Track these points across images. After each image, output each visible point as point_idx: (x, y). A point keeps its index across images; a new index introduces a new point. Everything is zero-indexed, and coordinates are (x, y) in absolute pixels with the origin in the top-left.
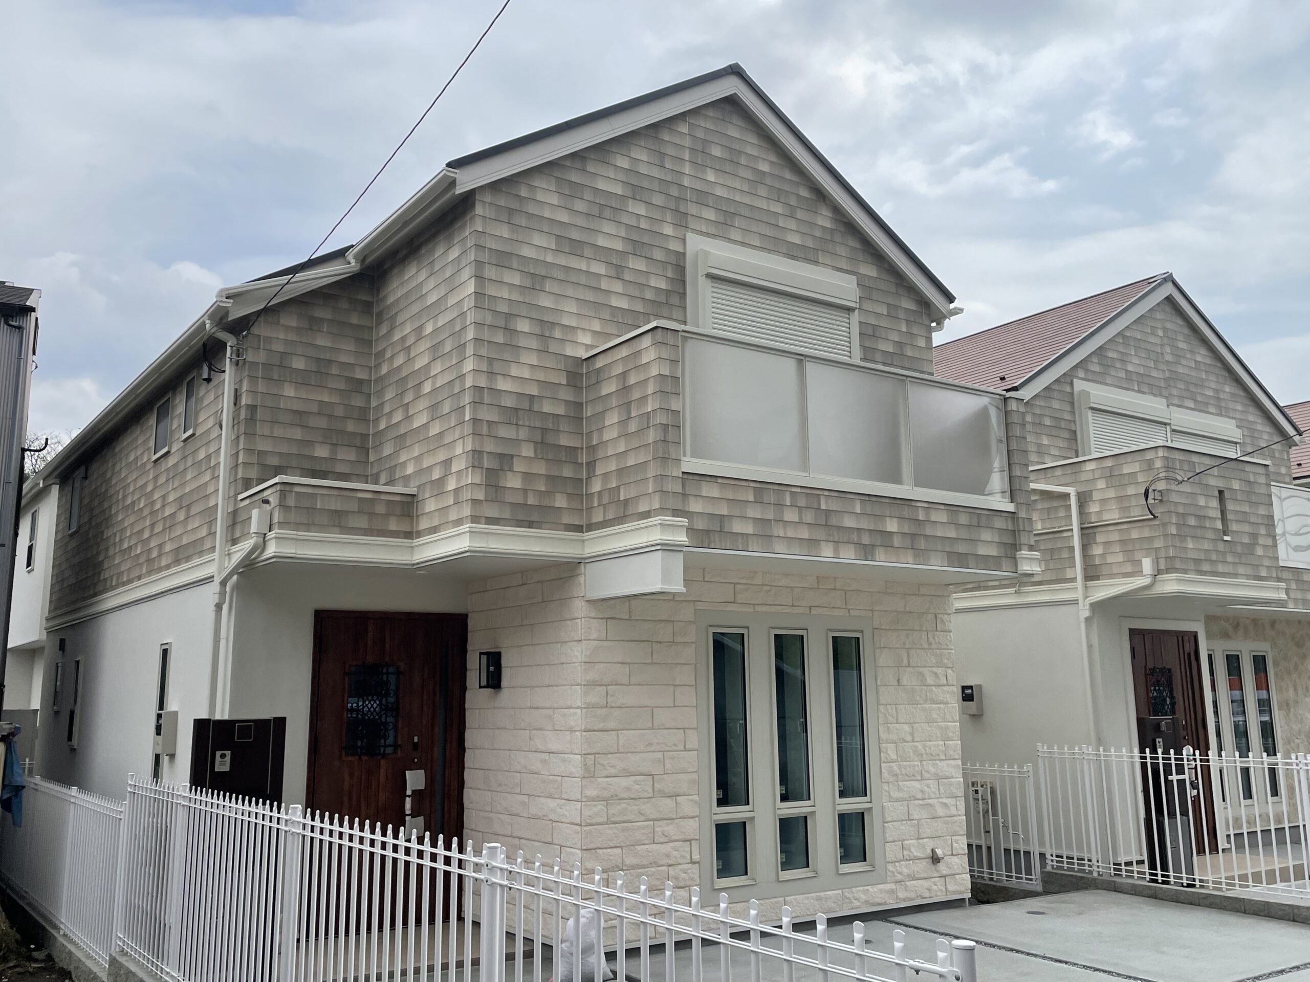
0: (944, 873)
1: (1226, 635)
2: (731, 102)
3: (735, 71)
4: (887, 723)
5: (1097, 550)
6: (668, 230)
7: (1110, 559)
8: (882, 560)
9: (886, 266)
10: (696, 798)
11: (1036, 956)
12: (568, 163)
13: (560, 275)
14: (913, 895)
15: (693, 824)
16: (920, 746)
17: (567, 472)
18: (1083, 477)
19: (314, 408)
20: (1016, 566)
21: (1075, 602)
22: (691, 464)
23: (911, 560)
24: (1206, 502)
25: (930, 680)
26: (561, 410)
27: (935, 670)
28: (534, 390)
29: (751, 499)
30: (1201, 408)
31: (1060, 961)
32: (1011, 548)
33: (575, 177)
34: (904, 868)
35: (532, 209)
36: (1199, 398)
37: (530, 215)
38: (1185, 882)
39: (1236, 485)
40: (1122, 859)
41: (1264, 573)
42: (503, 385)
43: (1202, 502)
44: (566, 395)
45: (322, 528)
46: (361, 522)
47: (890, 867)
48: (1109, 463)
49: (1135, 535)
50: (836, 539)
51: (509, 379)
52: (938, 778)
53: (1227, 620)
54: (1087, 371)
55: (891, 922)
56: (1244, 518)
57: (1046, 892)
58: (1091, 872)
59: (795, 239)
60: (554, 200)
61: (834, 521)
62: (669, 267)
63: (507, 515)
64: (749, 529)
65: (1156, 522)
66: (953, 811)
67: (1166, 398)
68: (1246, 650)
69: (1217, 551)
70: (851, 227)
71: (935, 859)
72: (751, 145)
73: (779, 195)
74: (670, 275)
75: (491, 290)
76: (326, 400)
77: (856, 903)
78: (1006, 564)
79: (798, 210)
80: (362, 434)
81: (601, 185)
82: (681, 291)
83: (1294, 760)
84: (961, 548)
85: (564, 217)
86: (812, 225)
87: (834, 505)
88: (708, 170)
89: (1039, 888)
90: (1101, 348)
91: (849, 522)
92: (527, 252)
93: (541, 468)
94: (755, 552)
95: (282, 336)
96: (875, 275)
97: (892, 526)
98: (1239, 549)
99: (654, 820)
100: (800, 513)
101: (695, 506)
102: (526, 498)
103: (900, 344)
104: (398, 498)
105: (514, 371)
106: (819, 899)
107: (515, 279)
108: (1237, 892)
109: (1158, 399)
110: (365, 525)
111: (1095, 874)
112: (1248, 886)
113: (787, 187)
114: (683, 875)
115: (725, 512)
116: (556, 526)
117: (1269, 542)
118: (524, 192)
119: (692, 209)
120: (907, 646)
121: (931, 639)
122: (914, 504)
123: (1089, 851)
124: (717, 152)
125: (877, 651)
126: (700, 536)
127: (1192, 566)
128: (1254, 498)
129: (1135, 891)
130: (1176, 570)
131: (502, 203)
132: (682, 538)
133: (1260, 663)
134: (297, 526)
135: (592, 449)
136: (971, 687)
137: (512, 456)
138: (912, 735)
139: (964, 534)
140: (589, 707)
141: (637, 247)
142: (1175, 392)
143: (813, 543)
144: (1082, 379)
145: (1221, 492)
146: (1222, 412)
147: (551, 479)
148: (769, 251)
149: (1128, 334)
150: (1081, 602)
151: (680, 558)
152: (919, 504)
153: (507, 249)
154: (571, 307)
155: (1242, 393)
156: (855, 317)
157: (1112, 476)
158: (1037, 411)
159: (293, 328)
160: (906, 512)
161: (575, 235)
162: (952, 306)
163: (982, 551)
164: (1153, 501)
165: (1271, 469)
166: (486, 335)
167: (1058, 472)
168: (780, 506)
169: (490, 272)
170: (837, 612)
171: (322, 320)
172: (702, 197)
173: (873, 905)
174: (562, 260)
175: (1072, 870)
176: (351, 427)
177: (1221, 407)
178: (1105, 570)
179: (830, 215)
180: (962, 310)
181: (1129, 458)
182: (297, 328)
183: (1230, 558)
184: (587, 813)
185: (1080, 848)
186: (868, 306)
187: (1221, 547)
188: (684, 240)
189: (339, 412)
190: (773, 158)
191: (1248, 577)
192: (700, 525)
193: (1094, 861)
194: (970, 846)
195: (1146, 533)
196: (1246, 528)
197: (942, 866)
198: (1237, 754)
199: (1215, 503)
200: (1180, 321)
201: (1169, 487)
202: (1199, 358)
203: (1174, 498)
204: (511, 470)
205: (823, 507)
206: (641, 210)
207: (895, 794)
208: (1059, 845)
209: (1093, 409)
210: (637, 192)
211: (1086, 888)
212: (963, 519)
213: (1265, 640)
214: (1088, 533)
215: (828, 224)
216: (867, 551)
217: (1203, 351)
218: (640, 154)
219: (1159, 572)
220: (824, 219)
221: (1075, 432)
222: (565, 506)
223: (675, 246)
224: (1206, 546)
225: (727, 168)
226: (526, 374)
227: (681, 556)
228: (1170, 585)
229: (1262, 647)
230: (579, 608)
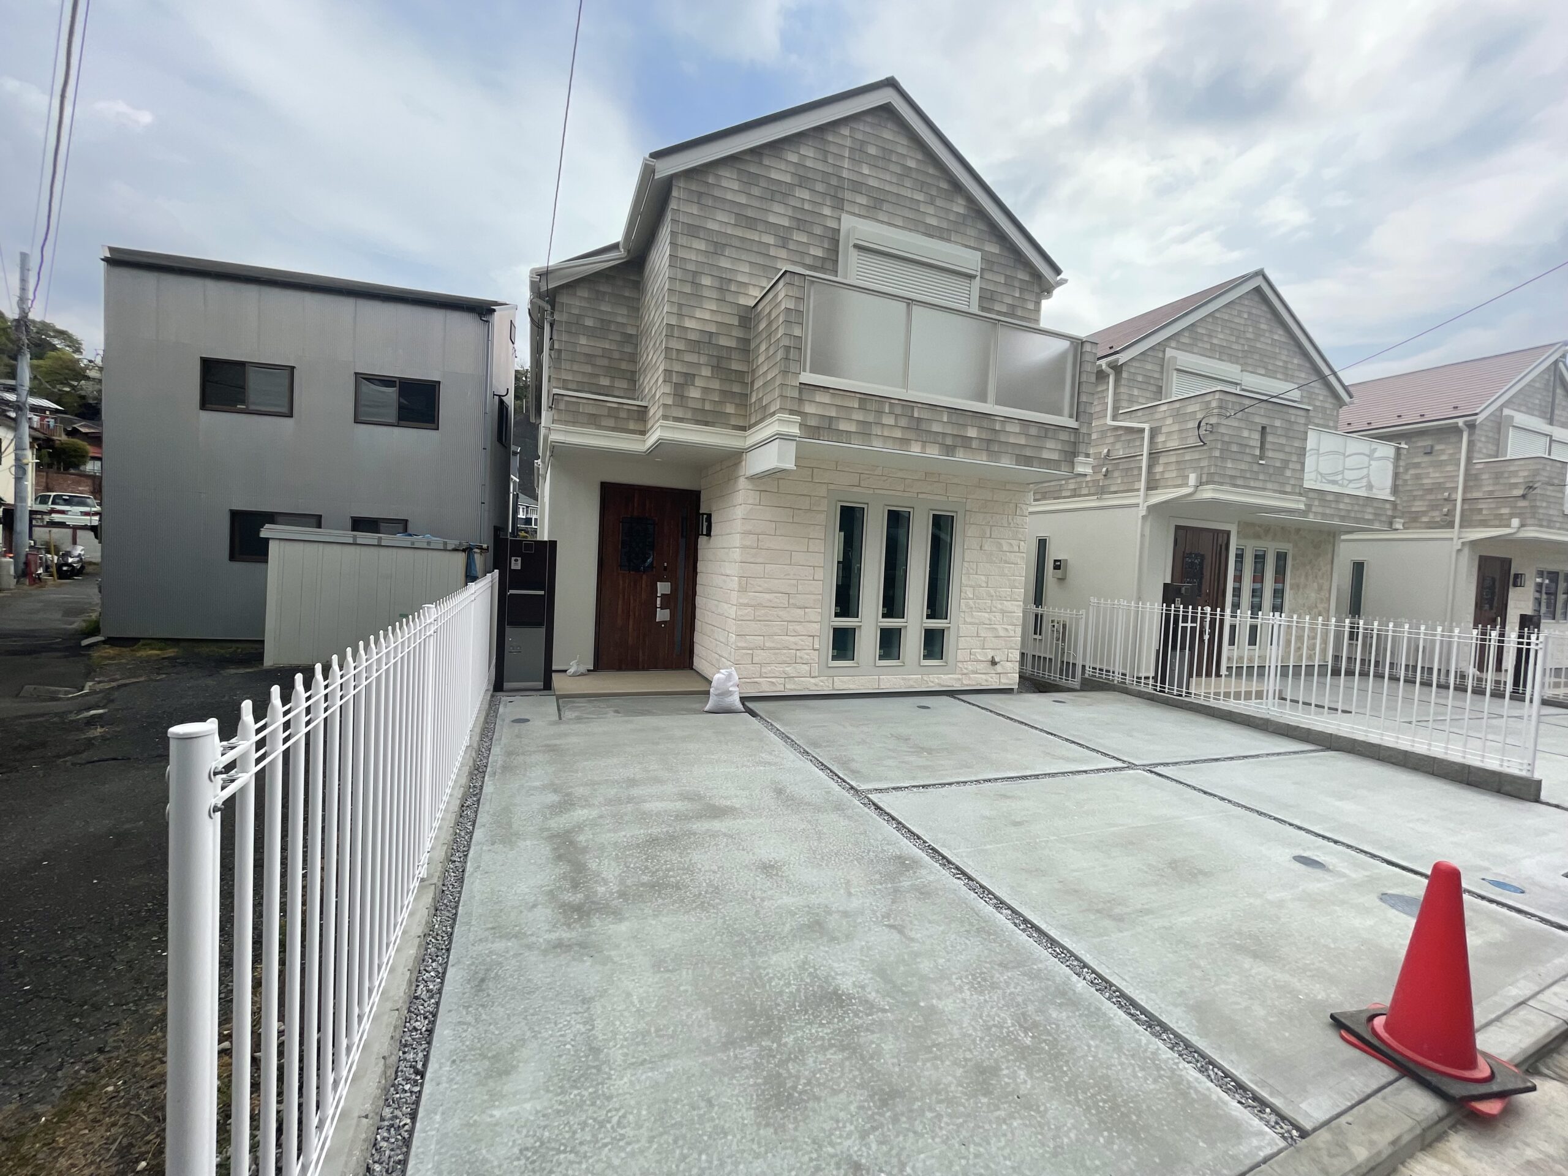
0: (999, 671)
1: (1258, 536)
2: (887, 111)
3: (891, 83)
4: (968, 574)
5: (1159, 469)
6: (827, 211)
7: (1167, 476)
8: (961, 456)
9: (1008, 245)
10: (820, 610)
11: (1036, 728)
12: (748, 158)
13: (737, 244)
14: (974, 683)
15: (817, 626)
16: (992, 591)
17: (736, 388)
18: (1158, 416)
19: (600, 352)
20: (1073, 468)
21: (1137, 505)
22: (807, 377)
23: (985, 458)
24: (1250, 434)
25: (1005, 548)
26: (733, 344)
27: (1011, 541)
28: (713, 329)
29: (856, 406)
30: (1270, 374)
31: (1052, 734)
32: (1071, 455)
33: (753, 169)
34: (970, 666)
35: (717, 193)
36: (1270, 367)
37: (715, 198)
38: (1175, 692)
39: (1278, 423)
40: (1143, 675)
41: (1288, 489)
42: (688, 323)
43: (1246, 434)
44: (736, 333)
45: (583, 425)
46: (611, 423)
47: (960, 665)
48: (1177, 405)
49: (1187, 458)
50: (924, 439)
51: (693, 320)
52: (1003, 612)
53: (1260, 526)
54: (1178, 342)
55: (955, 698)
56: (1280, 448)
57: (1082, 690)
58: (1113, 680)
59: (933, 222)
60: (735, 186)
61: (924, 426)
62: (826, 240)
63: (689, 415)
64: (852, 428)
65: (1205, 448)
66: (1012, 633)
67: (1241, 365)
68: (1271, 548)
69: (1251, 471)
70: (981, 214)
71: (994, 663)
72: (902, 145)
73: (922, 186)
74: (826, 246)
75: (682, 253)
76: (607, 347)
77: (931, 684)
78: (1065, 467)
79: (937, 199)
80: (632, 371)
81: (774, 175)
82: (834, 258)
83: (1271, 617)
84: (1028, 452)
85: (742, 199)
86: (948, 211)
87: (925, 415)
88: (864, 165)
89: (1078, 687)
90: (1192, 325)
91: (936, 428)
92: (711, 225)
93: (716, 385)
94: (856, 445)
95: (578, 303)
96: (997, 251)
97: (972, 433)
98: (1271, 471)
99: (788, 621)
100: (896, 419)
101: (809, 409)
102: (704, 405)
103: (1013, 306)
104: (635, 408)
105: (698, 314)
106: (903, 679)
107: (702, 246)
108: (1212, 703)
109: (1235, 366)
110: (613, 425)
111: (1116, 682)
112: (1219, 700)
113: (929, 180)
114: (806, 656)
115: (833, 414)
116: (726, 425)
117: (1298, 467)
118: (711, 180)
119: (848, 195)
120: (991, 523)
121: (1010, 520)
122: (993, 417)
123: (1114, 666)
124: (872, 150)
125: (967, 527)
126: (812, 430)
127: (1228, 480)
128: (1291, 434)
129: (1140, 695)
130: (1214, 483)
131: (694, 188)
132: (795, 430)
133: (1281, 558)
134: (566, 423)
135: (753, 371)
136: (1060, 561)
137: (694, 375)
138: (987, 583)
139: (1033, 443)
140: (744, 547)
141: (801, 224)
142: (1250, 361)
143: (905, 442)
144: (1173, 348)
145: (1264, 428)
146: (1288, 377)
147: (723, 392)
148: (910, 230)
149: (1217, 315)
150: (1141, 506)
151: (793, 445)
152: (996, 418)
153: (696, 223)
154: (746, 268)
155: (1308, 365)
156: (977, 283)
157: (1178, 416)
158: (1133, 370)
159: (584, 298)
160: (985, 424)
161: (750, 213)
162: (1059, 278)
163: (1046, 455)
164: (1204, 432)
165: (1311, 414)
166: (678, 286)
167: (1140, 413)
168: (880, 412)
169: (682, 240)
170: (938, 498)
171: (604, 293)
172: (857, 187)
173: (943, 686)
174: (739, 233)
175: (1102, 678)
176: (624, 366)
177: (1287, 375)
178: (1162, 483)
179: (964, 203)
180: (1066, 281)
181: (1193, 401)
182: (588, 298)
183: (1261, 477)
184: (739, 613)
185: (1108, 664)
186: (988, 276)
187: (1256, 468)
188: (839, 220)
189: (616, 355)
190: (920, 157)
191: (1275, 491)
192: (812, 422)
193: (1116, 674)
194: (1023, 654)
195: (1196, 456)
196: (1281, 456)
197: (999, 668)
198: (1249, 612)
199: (1257, 436)
200: (1264, 308)
201: (1219, 421)
202: (1276, 337)
203: (1223, 430)
204: (693, 385)
205: (916, 415)
206: (806, 195)
207: (968, 620)
208: (1095, 661)
209: (1178, 370)
210: (803, 181)
211: (1108, 690)
212: (1033, 431)
213: (1289, 542)
214: (1154, 456)
215: (961, 210)
216: (949, 450)
217: (1281, 332)
218: (808, 151)
219: (1201, 484)
220: (959, 207)
221: (1161, 387)
222: (733, 412)
223: (833, 224)
224: (1243, 466)
225: (880, 163)
226: (707, 316)
227: (795, 443)
228: (1208, 493)
229: (1283, 546)
230: (742, 483)
